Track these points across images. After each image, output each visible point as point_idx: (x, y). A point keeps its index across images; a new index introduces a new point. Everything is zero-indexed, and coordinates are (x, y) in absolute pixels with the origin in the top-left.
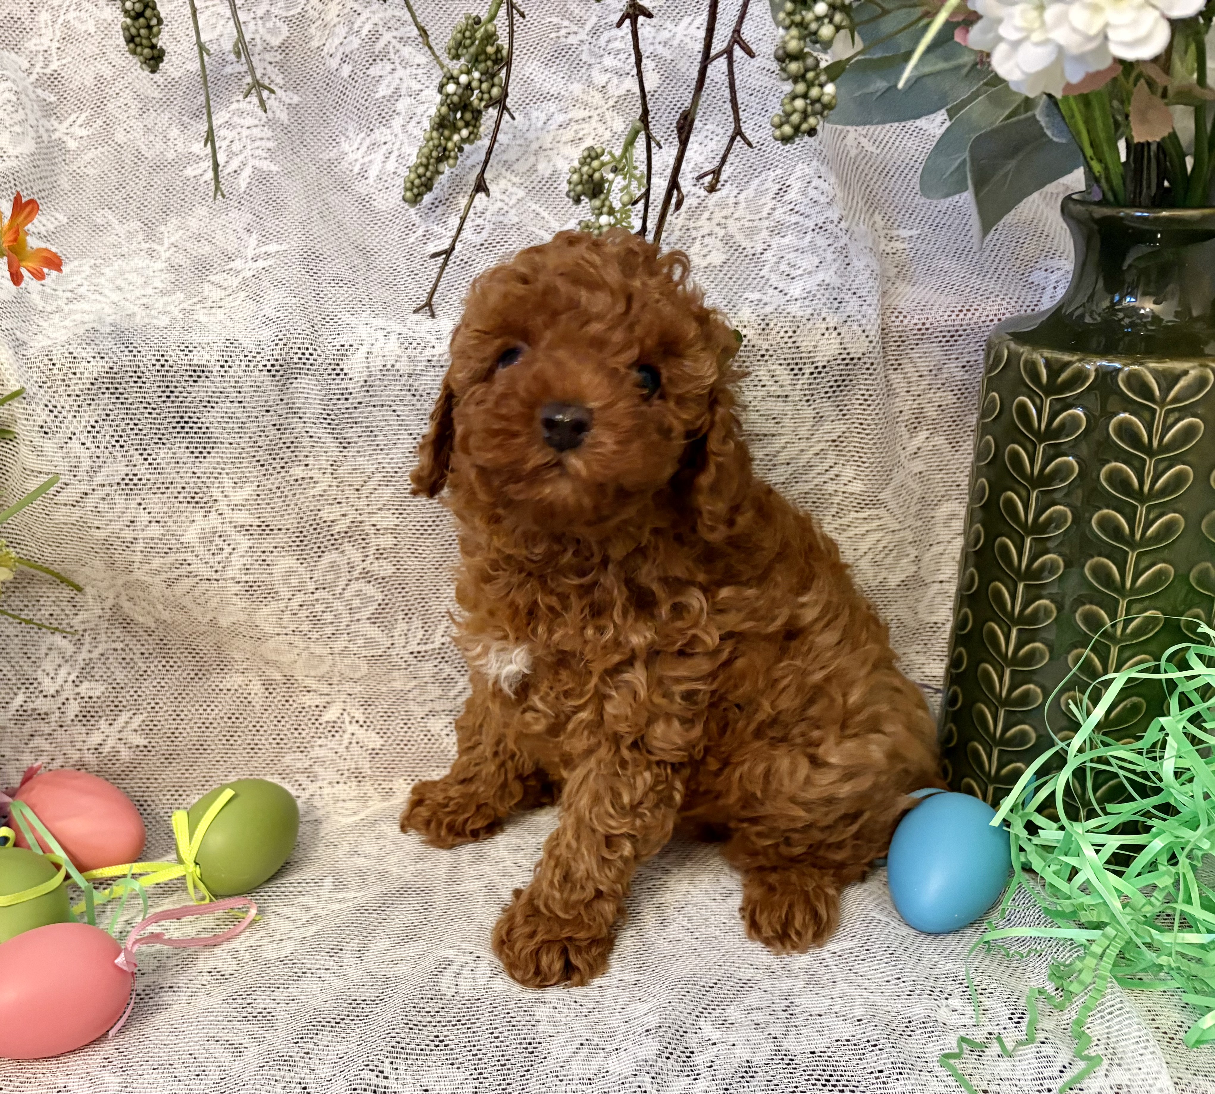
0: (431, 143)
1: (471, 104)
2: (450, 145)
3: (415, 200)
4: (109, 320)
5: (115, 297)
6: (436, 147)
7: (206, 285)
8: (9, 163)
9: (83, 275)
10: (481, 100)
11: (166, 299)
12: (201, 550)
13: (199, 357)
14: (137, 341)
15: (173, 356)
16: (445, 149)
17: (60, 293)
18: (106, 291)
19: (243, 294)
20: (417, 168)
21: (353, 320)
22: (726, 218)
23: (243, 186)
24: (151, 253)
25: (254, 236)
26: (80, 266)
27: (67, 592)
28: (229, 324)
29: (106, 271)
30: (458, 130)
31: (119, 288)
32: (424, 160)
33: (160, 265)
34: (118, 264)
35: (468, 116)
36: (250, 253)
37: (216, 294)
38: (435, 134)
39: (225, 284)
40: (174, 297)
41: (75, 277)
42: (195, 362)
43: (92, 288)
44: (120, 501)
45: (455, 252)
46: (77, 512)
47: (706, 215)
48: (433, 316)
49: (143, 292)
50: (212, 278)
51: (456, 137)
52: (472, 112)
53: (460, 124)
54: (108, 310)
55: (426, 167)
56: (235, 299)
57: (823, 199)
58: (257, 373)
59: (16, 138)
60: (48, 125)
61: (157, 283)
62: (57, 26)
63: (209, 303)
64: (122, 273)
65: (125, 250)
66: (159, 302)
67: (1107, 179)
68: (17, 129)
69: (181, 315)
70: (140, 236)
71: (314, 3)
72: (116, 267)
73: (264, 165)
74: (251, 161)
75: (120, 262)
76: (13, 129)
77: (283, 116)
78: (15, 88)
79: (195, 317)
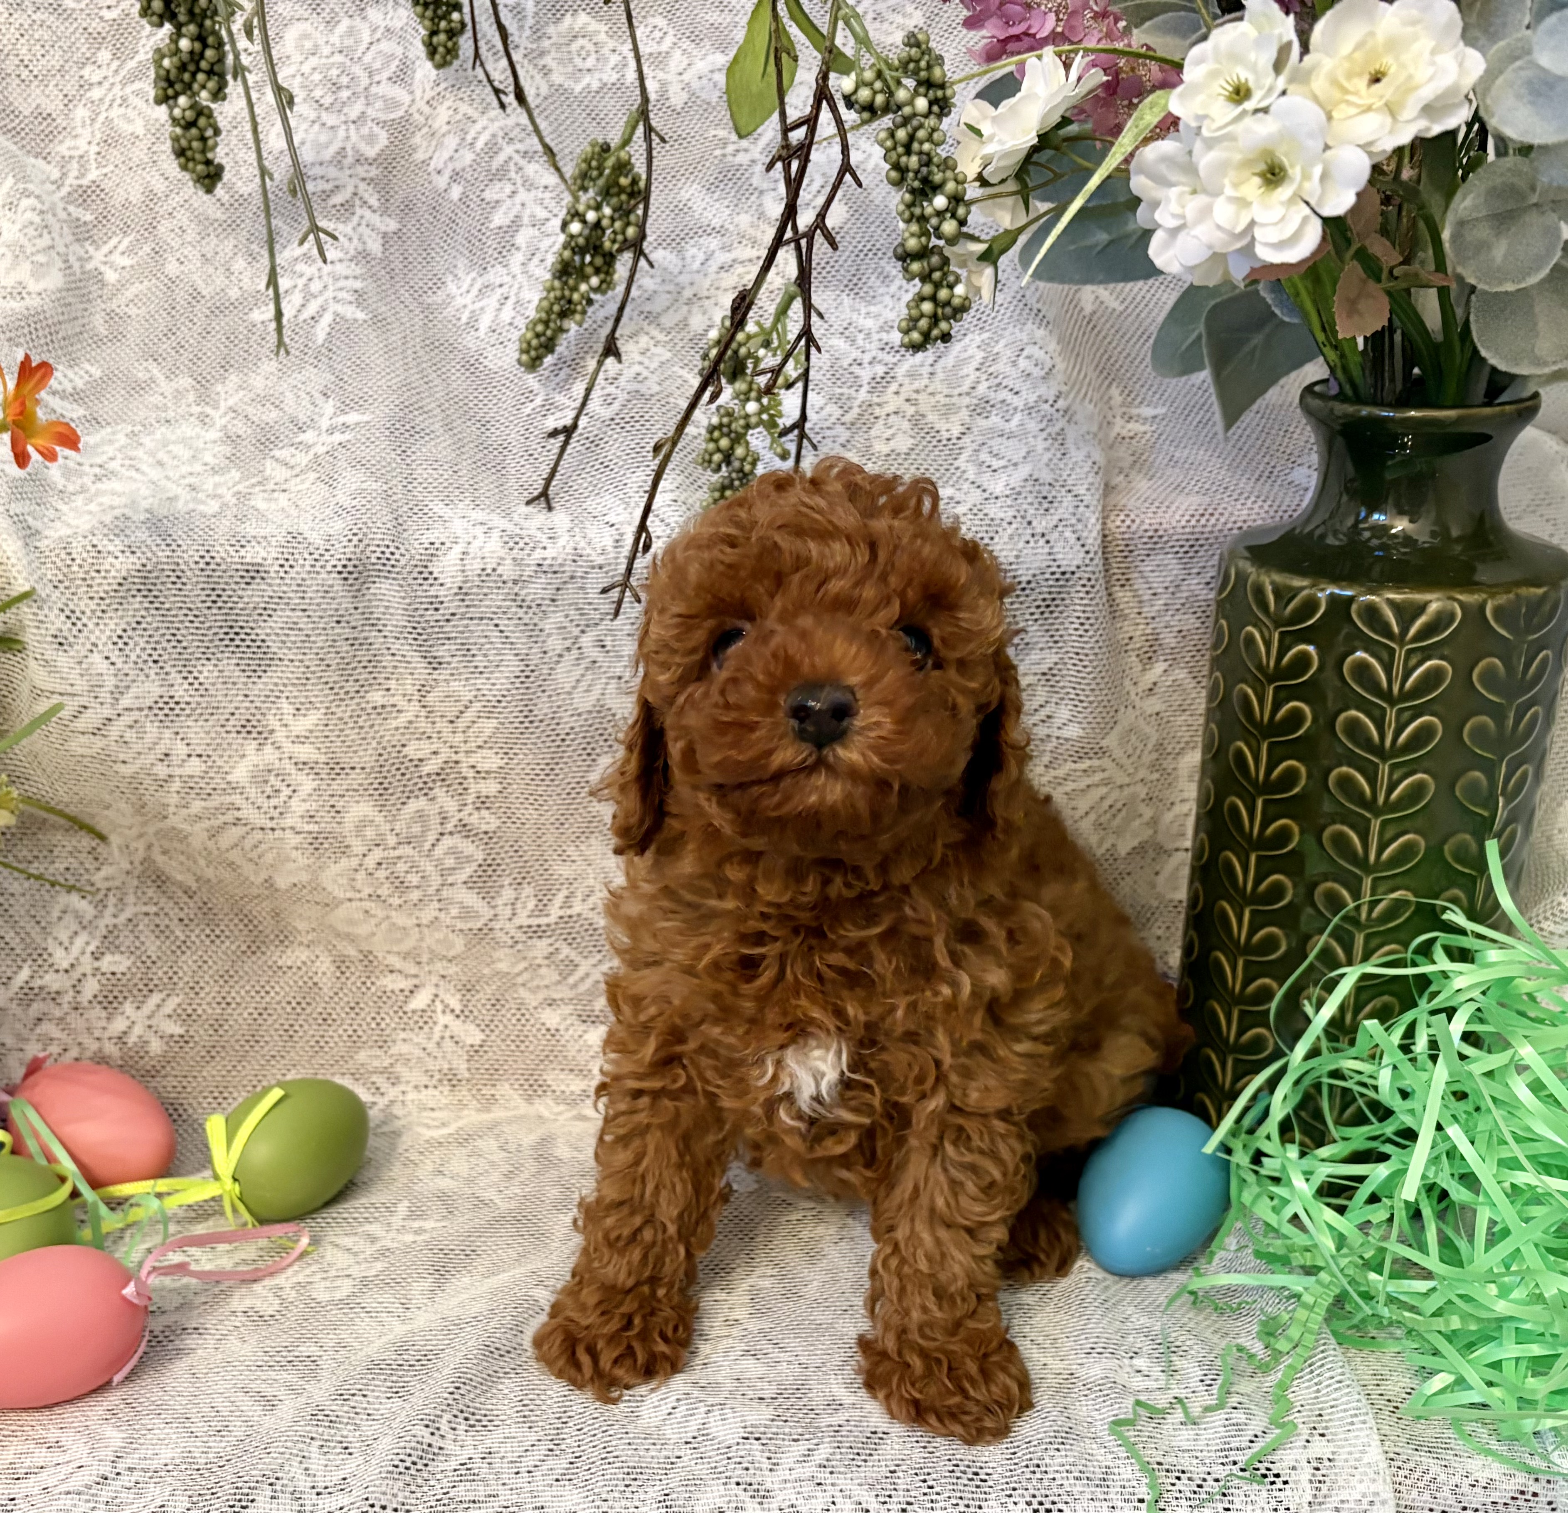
0: (552, 295)
1: (601, 246)
2: (576, 297)
3: (533, 364)
4: (143, 504)
6: (558, 299)
7: (269, 463)
8: (28, 302)
9: (117, 445)
10: (614, 241)
11: (217, 478)
12: (252, 792)
13: (253, 554)
14: (177, 532)
15: (221, 552)
16: (570, 302)
17: (86, 468)
18: (144, 467)
19: (313, 476)
20: (535, 325)
21: (447, 512)
22: (917, 391)
23: (321, 338)
24: (204, 420)
25: (332, 401)
26: (114, 433)
27: (86, 842)
28: (293, 511)
29: (146, 440)
30: (585, 278)
31: (160, 464)
32: (544, 315)
33: (213, 434)
34: (161, 431)
35: (599, 261)
36: (325, 423)
37: (281, 473)
38: (557, 284)
39: (292, 462)
40: (227, 476)
42: (249, 560)
43: (127, 462)
44: (152, 730)
45: (579, 430)
46: (98, 742)
47: (893, 387)
48: (550, 508)
49: (190, 469)
50: (277, 453)
51: (583, 287)
52: (604, 256)
53: (589, 270)
54: (145, 491)
55: (546, 323)
56: (303, 482)
57: (1036, 372)
58: (324, 575)
59: (39, 270)
60: (82, 252)
61: (208, 458)
62: (97, 125)
63: (271, 486)
64: (165, 444)
65: (171, 414)
66: (210, 483)
67: (1345, 369)
68: (41, 258)
69: (234, 500)
70: (191, 397)
71: (421, 104)
72: (158, 436)
73: (348, 311)
74: (332, 306)
75: (163, 429)
76: (34, 258)
77: (375, 247)
78: (39, 206)
79: (252, 503)
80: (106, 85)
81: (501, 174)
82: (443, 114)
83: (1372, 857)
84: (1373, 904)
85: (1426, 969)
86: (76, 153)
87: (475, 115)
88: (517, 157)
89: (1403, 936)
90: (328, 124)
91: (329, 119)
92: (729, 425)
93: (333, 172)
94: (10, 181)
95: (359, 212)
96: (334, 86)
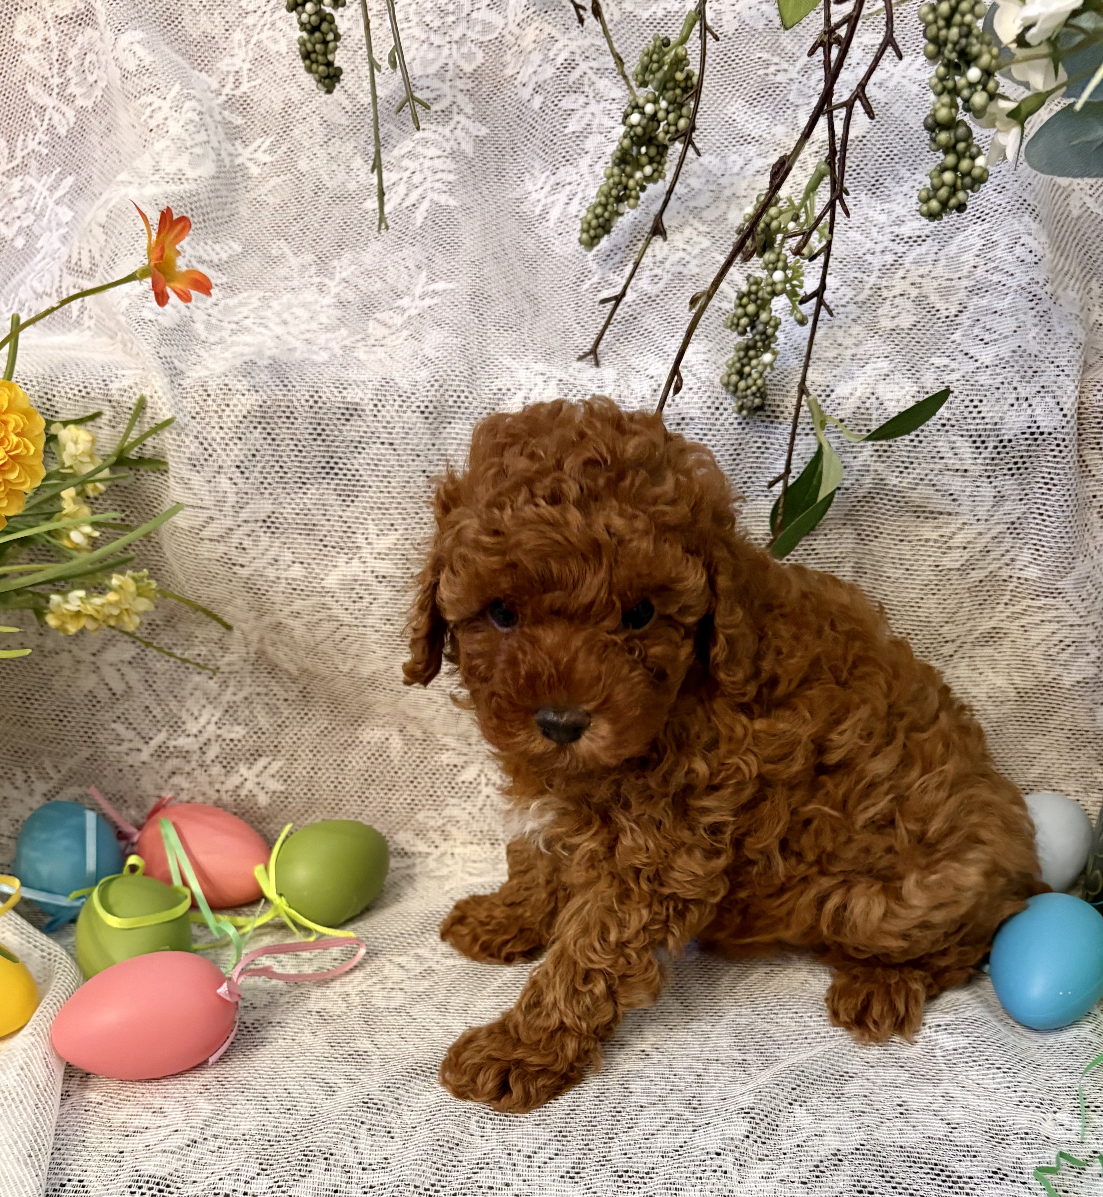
0: (611, 181)
1: (656, 137)
2: (631, 183)
3: (591, 242)
4: (268, 353)
5: (279, 330)
6: (616, 184)
7: (371, 323)
8: (186, 186)
9: (251, 307)
10: (667, 133)
11: (329, 335)
12: (341, 596)
13: (353, 395)
14: (293, 375)
15: (327, 393)
16: (626, 188)
17: (225, 324)
18: (271, 325)
19: (405, 333)
20: (595, 208)
21: (514, 364)
22: (922, 276)
23: (419, 222)
24: (321, 288)
25: (424, 273)
26: (249, 297)
27: (215, 631)
28: (388, 362)
30: (641, 167)
31: (285, 323)
32: (603, 199)
33: (328, 300)
34: (287, 297)
35: (653, 151)
36: (418, 291)
37: (381, 331)
38: (616, 171)
39: (390, 322)
40: (337, 334)
41: (243, 309)
42: (349, 400)
43: (258, 321)
44: (265, 540)
45: (625, 299)
46: (222, 548)
47: (901, 273)
48: (597, 364)
49: (308, 328)
50: (378, 315)
51: (638, 175)
52: (658, 146)
53: (644, 160)
54: (270, 343)
55: (605, 206)
56: (397, 338)
57: (1030, 258)
58: (409, 413)
59: (196, 161)
60: (231, 149)
61: (323, 319)
62: (251, 46)
63: (372, 341)
64: (290, 306)
65: (295, 283)
66: (322, 338)
68: (198, 150)
69: (341, 352)
70: (313, 270)
71: (512, 27)
72: (284, 299)
73: (443, 199)
74: (430, 195)
75: (289, 296)
76: (193, 150)
77: (468, 148)
78: (199, 108)
79: (355, 354)
80: (259, 13)
81: (577, 89)
82: (531, 33)
86: (233, 69)
87: (558, 36)
88: (590, 72)
90: (436, 43)
91: (436, 39)
92: (756, 293)
93: (435, 84)
94: (177, 87)
95: (456, 118)
96: (442, 12)
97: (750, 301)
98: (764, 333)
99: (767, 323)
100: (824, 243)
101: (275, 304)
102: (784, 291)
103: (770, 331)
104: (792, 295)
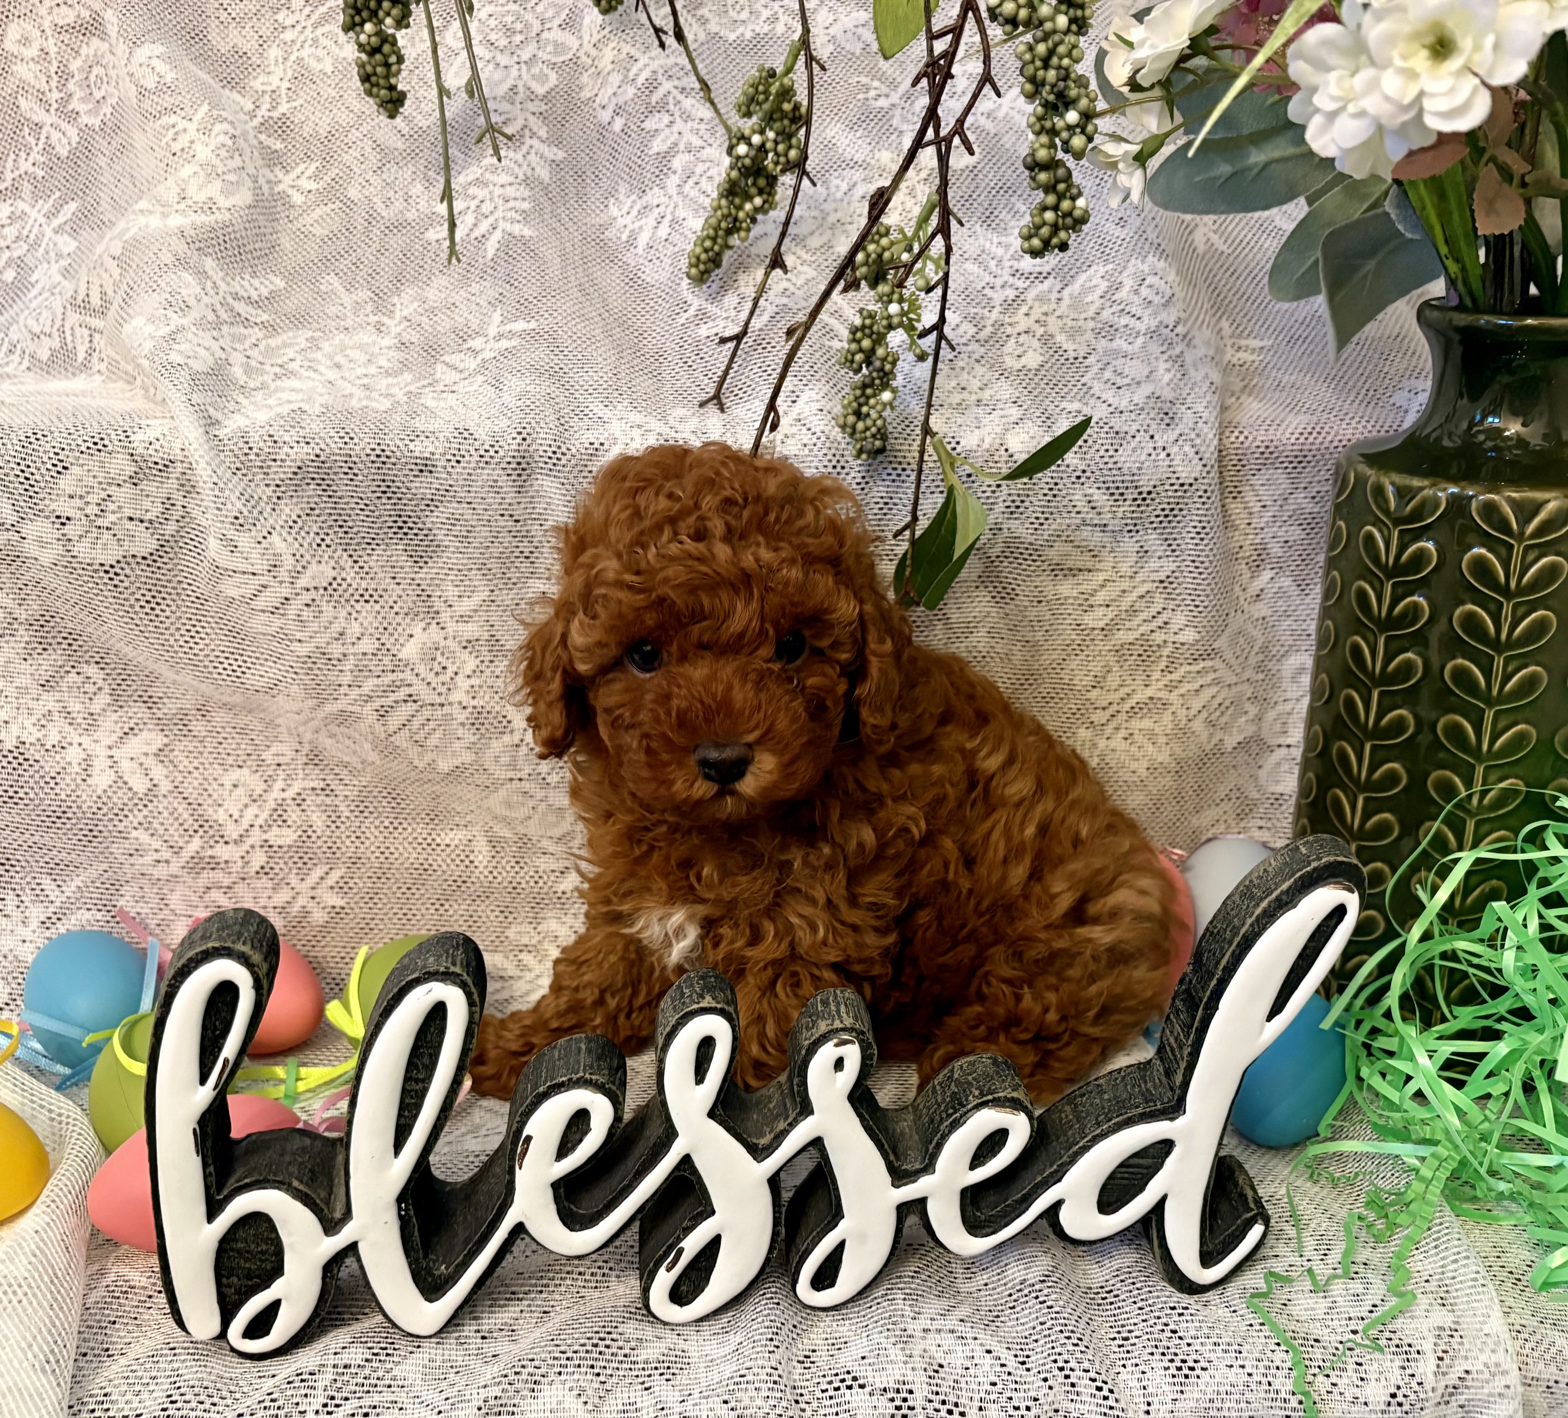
0: (719, 213)
1: (765, 168)
2: (741, 215)
3: (702, 278)
4: (319, 400)
5: (331, 375)
6: (725, 217)
7: (439, 367)
8: (219, 216)
9: (297, 348)
10: (777, 163)
11: (390, 380)
12: (422, 669)
13: (422, 448)
14: (350, 425)
15: (391, 446)
16: (735, 220)
17: (267, 368)
18: (322, 369)
19: (481, 379)
20: (703, 241)
21: (607, 413)
23: (490, 254)
24: (379, 328)
25: (499, 312)
26: (295, 337)
28: (461, 410)
30: (750, 198)
31: (338, 366)
33: (389, 341)
34: (339, 338)
35: (762, 182)
36: (492, 331)
37: (451, 377)
38: (724, 202)
39: (461, 366)
40: (400, 378)
41: (287, 351)
42: (417, 454)
43: (306, 363)
44: (327, 609)
46: (277, 621)
48: (721, 409)
49: (364, 371)
50: (447, 358)
51: (748, 207)
52: (767, 178)
53: (753, 191)
54: (321, 389)
55: (715, 240)
56: (471, 384)
58: (489, 470)
59: (229, 189)
60: (269, 175)
61: (383, 362)
62: (289, 63)
63: (441, 387)
64: (343, 349)
65: (349, 323)
66: (383, 383)
67: (1465, 282)
68: (231, 177)
69: (405, 398)
70: (369, 308)
71: (588, 47)
72: (337, 341)
73: (517, 229)
74: (502, 224)
75: (342, 336)
76: (226, 177)
77: (544, 173)
78: (232, 131)
79: (422, 401)
80: (299, 28)
81: (662, 107)
82: (608, 54)
83: (1485, 747)
84: (1484, 793)
85: (1535, 855)
86: (268, 88)
87: (637, 55)
88: (675, 92)
89: (1513, 822)
90: (503, 64)
91: (503, 60)
92: (871, 327)
93: (505, 106)
94: (205, 108)
95: (529, 142)
96: (509, 31)
97: (865, 335)
98: (882, 369)
99: (884, 360)
100: (941, 274)
101: (326, 346)
102: (901, 325)
103: (888, 367)
104: (910, 328)
